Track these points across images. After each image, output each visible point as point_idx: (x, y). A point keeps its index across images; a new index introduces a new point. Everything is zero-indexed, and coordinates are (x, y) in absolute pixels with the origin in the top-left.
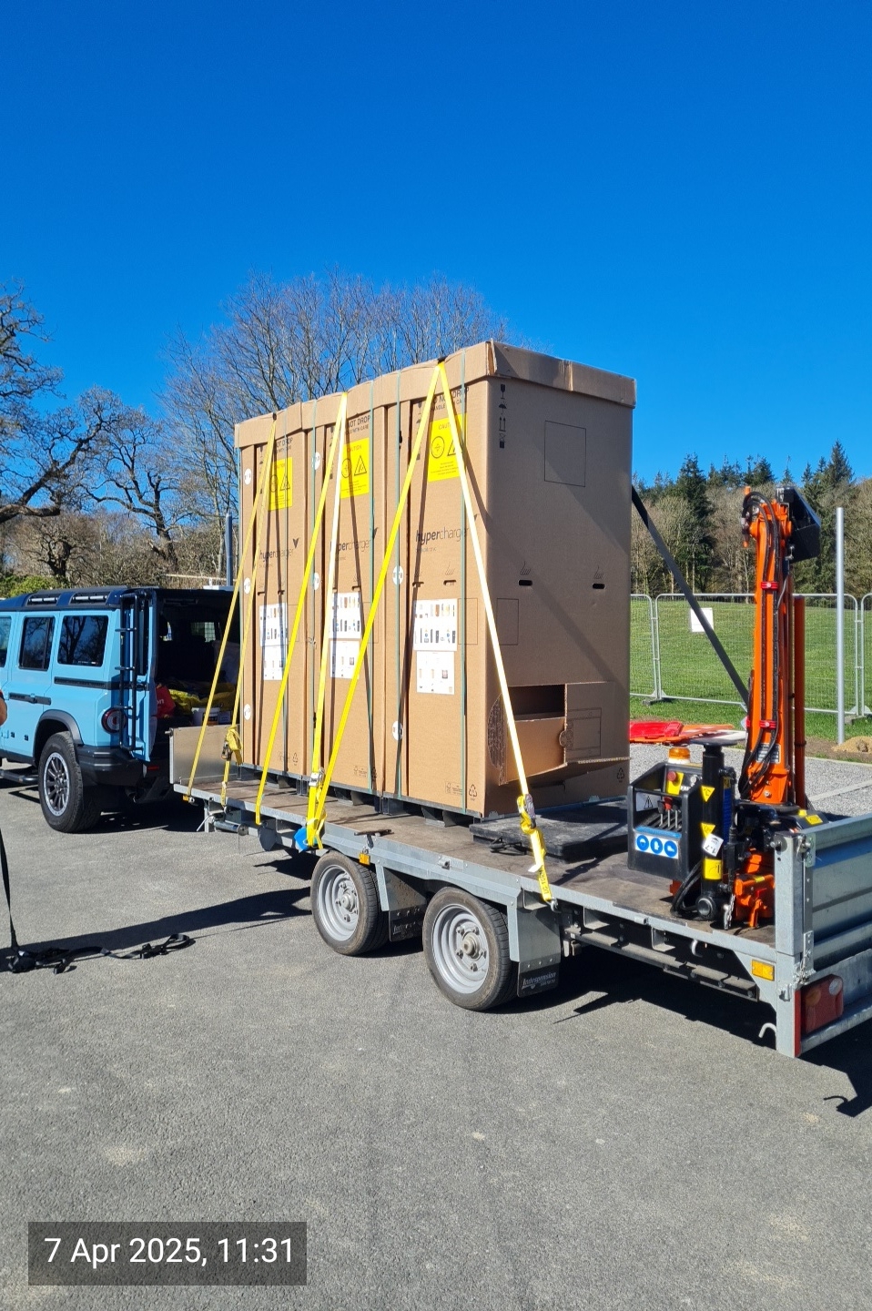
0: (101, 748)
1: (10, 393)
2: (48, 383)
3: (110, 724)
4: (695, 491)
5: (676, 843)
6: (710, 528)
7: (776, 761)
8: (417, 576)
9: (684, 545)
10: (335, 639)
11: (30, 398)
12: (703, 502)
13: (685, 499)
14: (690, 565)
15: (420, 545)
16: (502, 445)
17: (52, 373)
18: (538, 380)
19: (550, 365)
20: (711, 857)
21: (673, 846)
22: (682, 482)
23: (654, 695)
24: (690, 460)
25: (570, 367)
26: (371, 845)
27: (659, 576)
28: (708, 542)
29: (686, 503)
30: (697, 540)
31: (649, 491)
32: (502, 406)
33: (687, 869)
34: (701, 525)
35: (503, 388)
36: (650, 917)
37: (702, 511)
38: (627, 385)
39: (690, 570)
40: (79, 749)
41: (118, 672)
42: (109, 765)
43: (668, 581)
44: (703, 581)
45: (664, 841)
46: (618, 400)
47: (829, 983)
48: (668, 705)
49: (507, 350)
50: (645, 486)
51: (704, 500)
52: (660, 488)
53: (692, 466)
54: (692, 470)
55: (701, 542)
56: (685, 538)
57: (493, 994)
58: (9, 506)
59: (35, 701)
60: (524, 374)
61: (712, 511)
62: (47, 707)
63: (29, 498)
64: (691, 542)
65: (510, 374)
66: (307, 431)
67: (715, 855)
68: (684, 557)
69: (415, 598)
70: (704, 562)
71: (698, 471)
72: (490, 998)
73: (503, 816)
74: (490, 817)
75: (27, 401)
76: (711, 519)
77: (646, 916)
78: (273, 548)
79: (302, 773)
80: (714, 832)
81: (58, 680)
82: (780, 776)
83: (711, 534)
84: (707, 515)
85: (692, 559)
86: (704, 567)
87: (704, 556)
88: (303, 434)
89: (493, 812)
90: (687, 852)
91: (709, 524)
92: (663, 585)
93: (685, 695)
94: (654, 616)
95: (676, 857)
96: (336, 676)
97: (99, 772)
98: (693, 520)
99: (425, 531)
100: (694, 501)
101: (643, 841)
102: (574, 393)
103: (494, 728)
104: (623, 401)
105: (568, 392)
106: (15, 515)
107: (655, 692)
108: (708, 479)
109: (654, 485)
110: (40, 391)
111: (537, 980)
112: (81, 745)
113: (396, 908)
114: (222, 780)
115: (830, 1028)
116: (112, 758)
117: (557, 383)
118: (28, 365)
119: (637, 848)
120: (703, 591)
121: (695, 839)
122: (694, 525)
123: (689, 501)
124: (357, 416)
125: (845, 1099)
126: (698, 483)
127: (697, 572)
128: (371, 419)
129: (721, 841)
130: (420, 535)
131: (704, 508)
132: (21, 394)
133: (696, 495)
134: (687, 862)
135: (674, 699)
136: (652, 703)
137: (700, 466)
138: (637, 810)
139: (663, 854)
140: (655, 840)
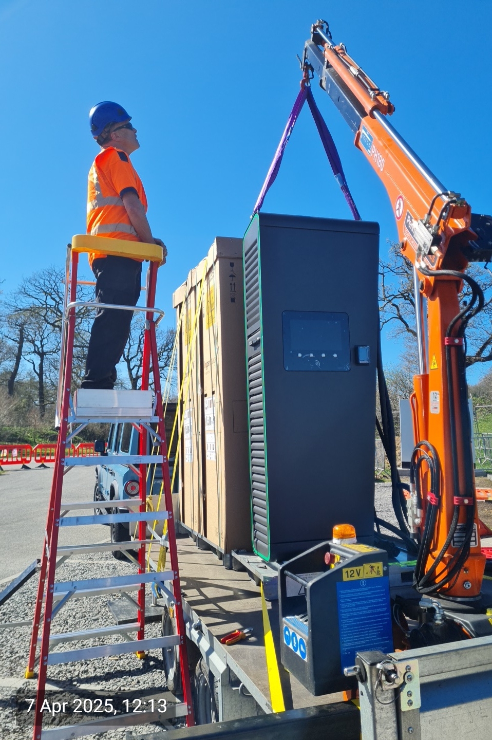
5: (305, 642)
21: (304, 647)
45: (298, 637)
101: (287, 633)
138: (289, 595)
139: (298, 653)
140: (294, 634)
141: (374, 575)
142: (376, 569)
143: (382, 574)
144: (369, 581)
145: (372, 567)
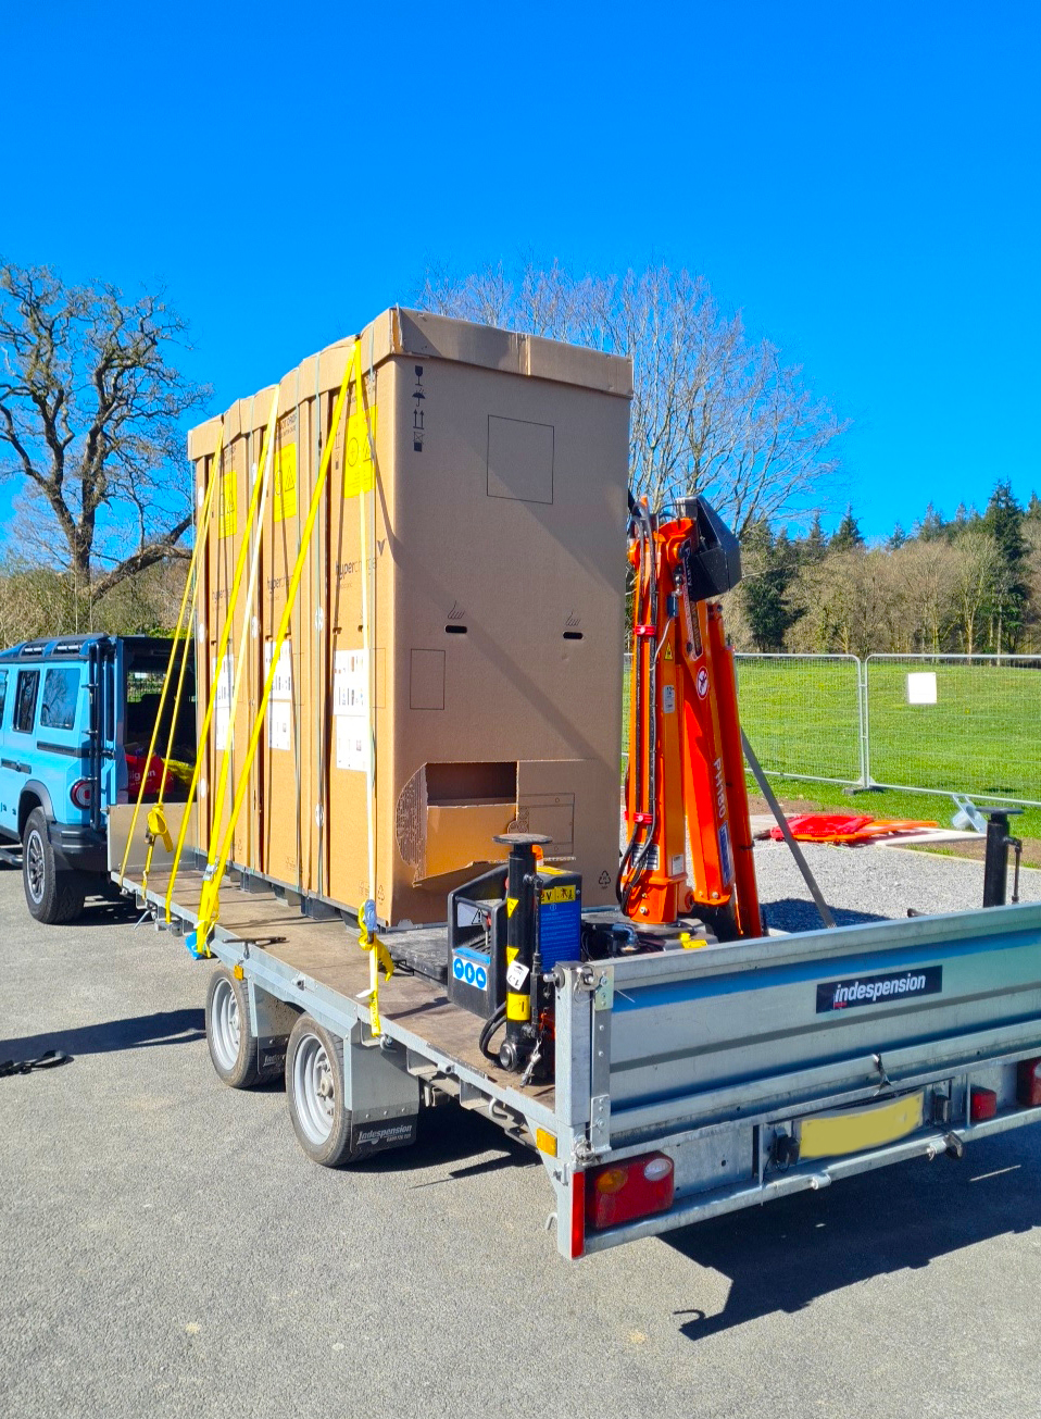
0: (72, 827)
1: (156, 413)
2: (198, 400)
3: (82, 800)
4: (1006, 525)
5: (485, 970)
6: (1024, 574)
7: (654, 867)
8: (336, 620)
9: (986, 595)
10: (271, 700)
11: (177, 418)
12: (1015, 540)
13: (991, 536)
14: (996, 620)
15: (339, 579)
16: (418, 447)
17: (204, 388)
18: (473, 360)
19: (496, 340)
20: (514, 991)
21: (483, 976)
22: (991, 514)
23: (860, 783)
24: (1001, 486)
25: (528, 345)
26: (247, 956)
27: (954, 633)
28: (1021, 591)
29: (993, 540)
30: (1005, 589)
31: (948, 526)
32: (419, 396)
33: (495, 1005)
34: (1013, 569)
35: (419, 371)
36: (456, 1064)
37: (1014, 552)
38: (622, 368)
39: (995, 627)
40: (52, 827)
41: (88, 738)
42: (78, 847)
43: (966, 641)
44: (1012, 642)
45: (476, 967)
46: (605, 389)
47: (646, 1164)
48: (877, 795)
49: (424, 319)
50: (943, 520)
51: (1018, 538)
52: (963, 523)
53: (1004, 493)
54: (1003, 498)
55: (1011, 591)
56: (991, 586)
57: (338, 1148)
58: (153, 547)
59: (19, 769)
60: (450, 350)
61: (1028, 552)
62: (29, 777)
63: (177, 537)
64: (999, 592)
65: (425, 352)
66: (247, 436)
67: (518, 988)
68: (988, 611)
69: (335, 649)
70: (1011, 617)
71: (1011, 499)
72: (335, 1152)
73: (421, 926)
74: (400, 927)
75: (174, 422)
76: (1025, 561)
77: (451, 1063)
78: (222, 587)
79: (245, 864)
80: (517, 958)
81: (41, 746)
82: (660, 887)
83: (1025, 581)
84: (1021, 556)
85: (998, 613)
86: (1014, 624)
87: (1015, 610)
88: (244, 439)
89: (405, 921)
90: (494, 981)
91: (1023, 568)
92: (959, 645)
93: (904, 783)
94: (863, 682)
95: (485, 989)
96: (273, 746)
97: (67, 854)
98: (1001, 563)
99: (343, 563)
100: (1003, 539)
101: (459, 965)
102: (533, 378)
103: (406, 815)
104: (612, 389)
105: (524, 377)
106: (160, 558)
107: (862, 778)
108: (1027, 509)
109: (955, 519)
110: (189, 410)
111: (382, 1133)
112: (55, 822)
113: (264, 1036)
114: (170, 870)
115: (645, 1223)
116: (83, 839)
117: (505, 364)
118: (171, 379)
119: (455, 975)
120: (1012, 651)
121: (501, 966)
122: (1002, 570)
123: (997, 539)
124: (286, 414)
125: (701, 1314)
126: (1010, 516)
127: (1004, 629)
128: (297, 420)
129: (526, 970)
130: (339, 567)
131: (1017, 547)
132: (167, 414)
133: (1007, 531)
134: (495, 996)
135: (886, 788)
136: (855, 792)
137: (1016, 492)
138: (460, 925)
139: (475, 984)
140: (469, 965)
141: (566, 899)
142: (568, 893)
143: (574, 899)
144: (560, 906)
145: (564, 891)
